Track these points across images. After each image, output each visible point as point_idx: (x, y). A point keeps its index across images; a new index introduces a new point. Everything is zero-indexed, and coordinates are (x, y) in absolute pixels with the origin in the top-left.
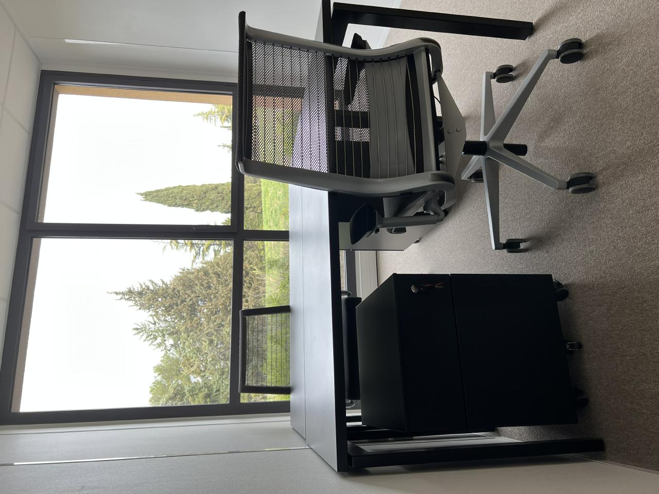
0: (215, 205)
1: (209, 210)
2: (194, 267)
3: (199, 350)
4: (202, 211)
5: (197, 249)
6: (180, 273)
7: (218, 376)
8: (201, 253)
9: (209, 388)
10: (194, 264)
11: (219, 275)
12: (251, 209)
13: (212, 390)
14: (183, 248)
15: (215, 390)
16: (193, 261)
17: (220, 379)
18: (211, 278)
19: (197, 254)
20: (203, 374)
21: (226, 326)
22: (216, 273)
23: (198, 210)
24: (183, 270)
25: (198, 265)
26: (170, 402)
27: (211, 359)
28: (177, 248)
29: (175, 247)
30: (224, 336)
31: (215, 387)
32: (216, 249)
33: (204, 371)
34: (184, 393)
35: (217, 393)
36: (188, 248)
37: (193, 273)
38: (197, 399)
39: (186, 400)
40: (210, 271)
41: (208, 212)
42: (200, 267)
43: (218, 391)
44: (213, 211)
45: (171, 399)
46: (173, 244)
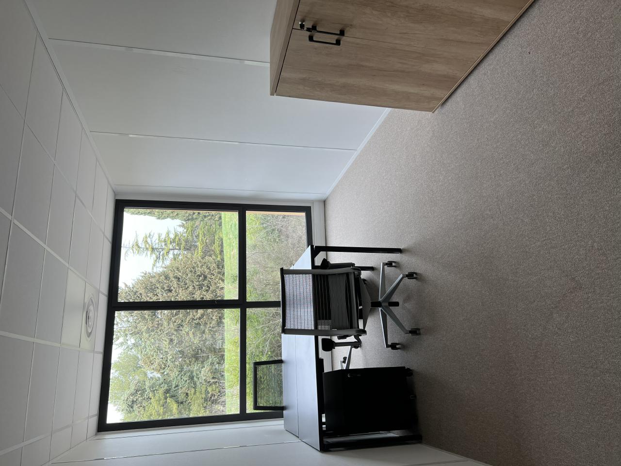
0: (176, 214)
1: (170, 218)
2: (155, 271)
3: (159, 349)
4: (163, 219)
5: (158, 254)
6: (142, 277)
7: (177, 373)
8: (161, 257)
9: (169, 383)
10: (155, 268)
11: (179, 279)
12: (209, 217)
13: (171, 386)
14: (144, 252)
15: (174, 386)
16: (154, 265)
17: (179, 375)
18: (171, 282)
19: (158, 258)
20: (162, 371)
21: (185, 327)
22: (176, 277)
23: (159, 218)
24: (146, 274)
25: (159, 269)
26: (132, 397)
27: (171, 357)
28: (138, 253)
29: (137, 252)
30: (183, 335)
31: (174, 383)
32: (175, 253)
33: (164, 368)
34: (145, 389)
35: (177, 388)
36: (149, 253)
37: (155, 277)
38: (157, 395)
39: (147, 396)
40: (171, 275)
41: (169, 220)
42: (161, 271)
43: (177, 386)
44: (173, 219)
45: (132, 395)
46: (134, 249)
